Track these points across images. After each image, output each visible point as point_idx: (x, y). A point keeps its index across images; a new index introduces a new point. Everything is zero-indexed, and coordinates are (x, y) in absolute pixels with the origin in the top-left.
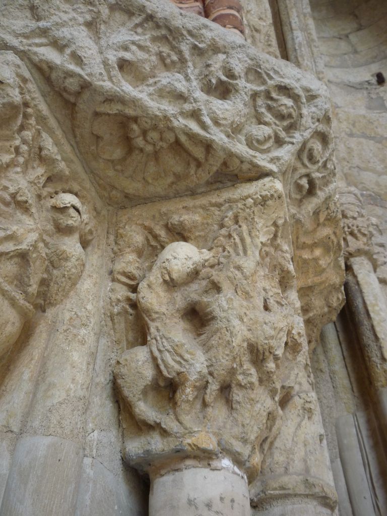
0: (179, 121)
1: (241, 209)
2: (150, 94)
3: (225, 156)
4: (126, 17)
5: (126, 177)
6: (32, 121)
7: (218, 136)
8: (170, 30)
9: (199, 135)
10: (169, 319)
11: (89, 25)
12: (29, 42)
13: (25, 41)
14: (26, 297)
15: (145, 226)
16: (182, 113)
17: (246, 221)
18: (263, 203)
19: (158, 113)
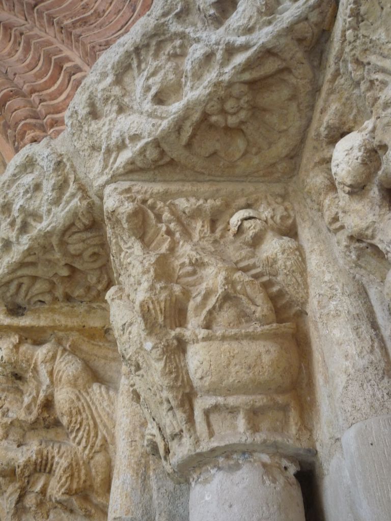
0: (226, 73)
1: (352, 50)
2: (192, 88)
3: (289, 38)
4: (130, 72)
5: (269, 148)
6: (160, 204)
7: (263, 36)
8: (155, 35)
9: (249, 58)
10: (381, 221)
11: (121, 110)
12: (109, 168)
13: (107, 170)
14: (261, 322)
15: (319, 162)
16: (222, 65)
17: (368, 52)
18: (360, 19)
19: (208, 91)
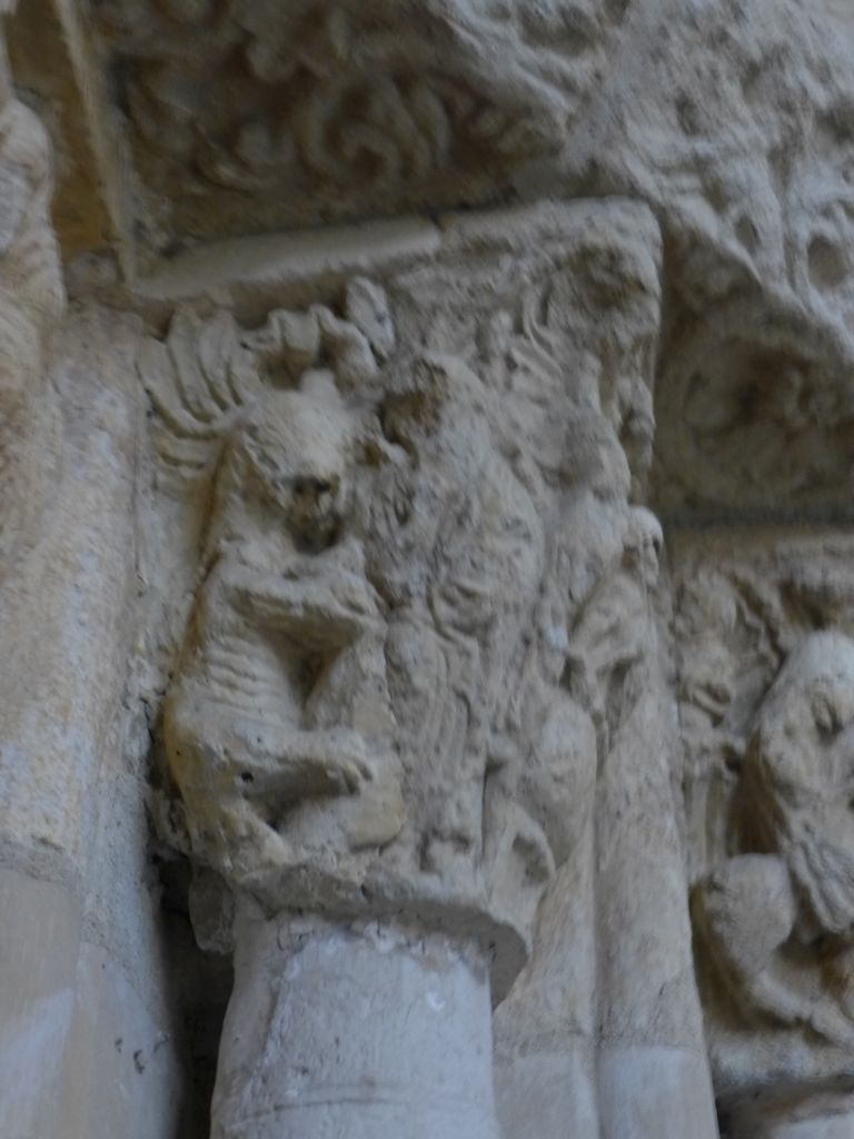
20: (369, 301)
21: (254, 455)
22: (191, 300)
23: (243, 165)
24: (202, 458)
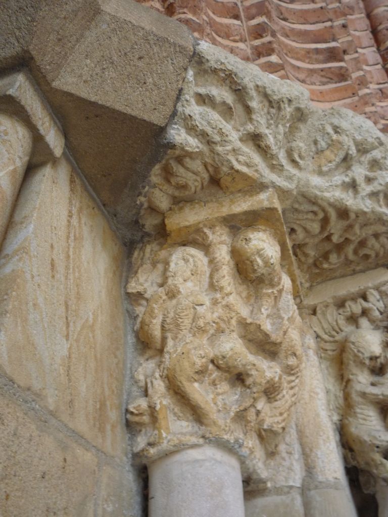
20: (374, 296)
21: (355, 351)
22: (321, 303)
23: (330, 263)
24: (334, 348)
